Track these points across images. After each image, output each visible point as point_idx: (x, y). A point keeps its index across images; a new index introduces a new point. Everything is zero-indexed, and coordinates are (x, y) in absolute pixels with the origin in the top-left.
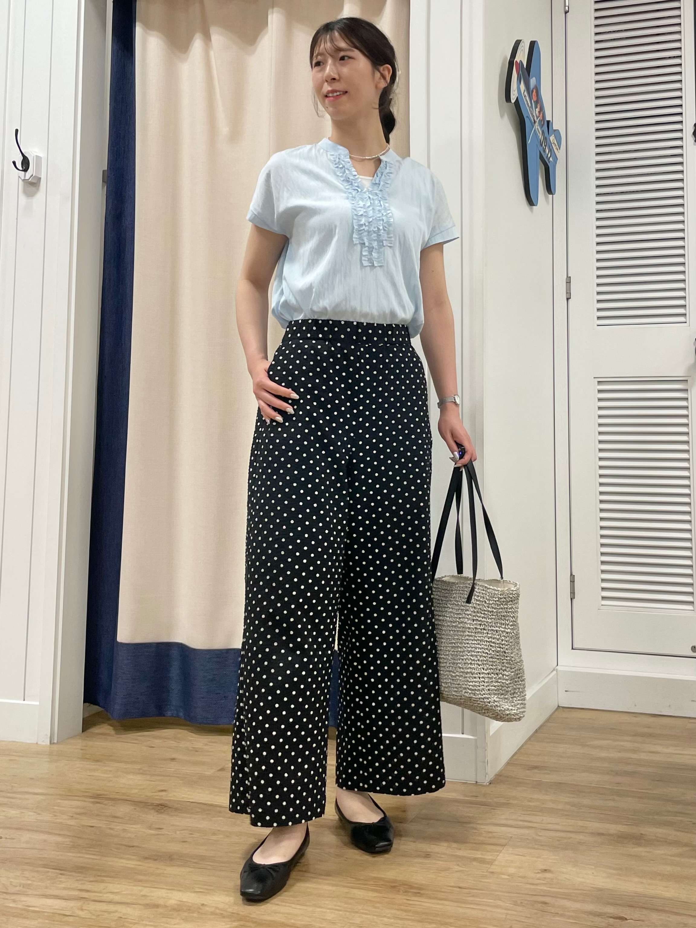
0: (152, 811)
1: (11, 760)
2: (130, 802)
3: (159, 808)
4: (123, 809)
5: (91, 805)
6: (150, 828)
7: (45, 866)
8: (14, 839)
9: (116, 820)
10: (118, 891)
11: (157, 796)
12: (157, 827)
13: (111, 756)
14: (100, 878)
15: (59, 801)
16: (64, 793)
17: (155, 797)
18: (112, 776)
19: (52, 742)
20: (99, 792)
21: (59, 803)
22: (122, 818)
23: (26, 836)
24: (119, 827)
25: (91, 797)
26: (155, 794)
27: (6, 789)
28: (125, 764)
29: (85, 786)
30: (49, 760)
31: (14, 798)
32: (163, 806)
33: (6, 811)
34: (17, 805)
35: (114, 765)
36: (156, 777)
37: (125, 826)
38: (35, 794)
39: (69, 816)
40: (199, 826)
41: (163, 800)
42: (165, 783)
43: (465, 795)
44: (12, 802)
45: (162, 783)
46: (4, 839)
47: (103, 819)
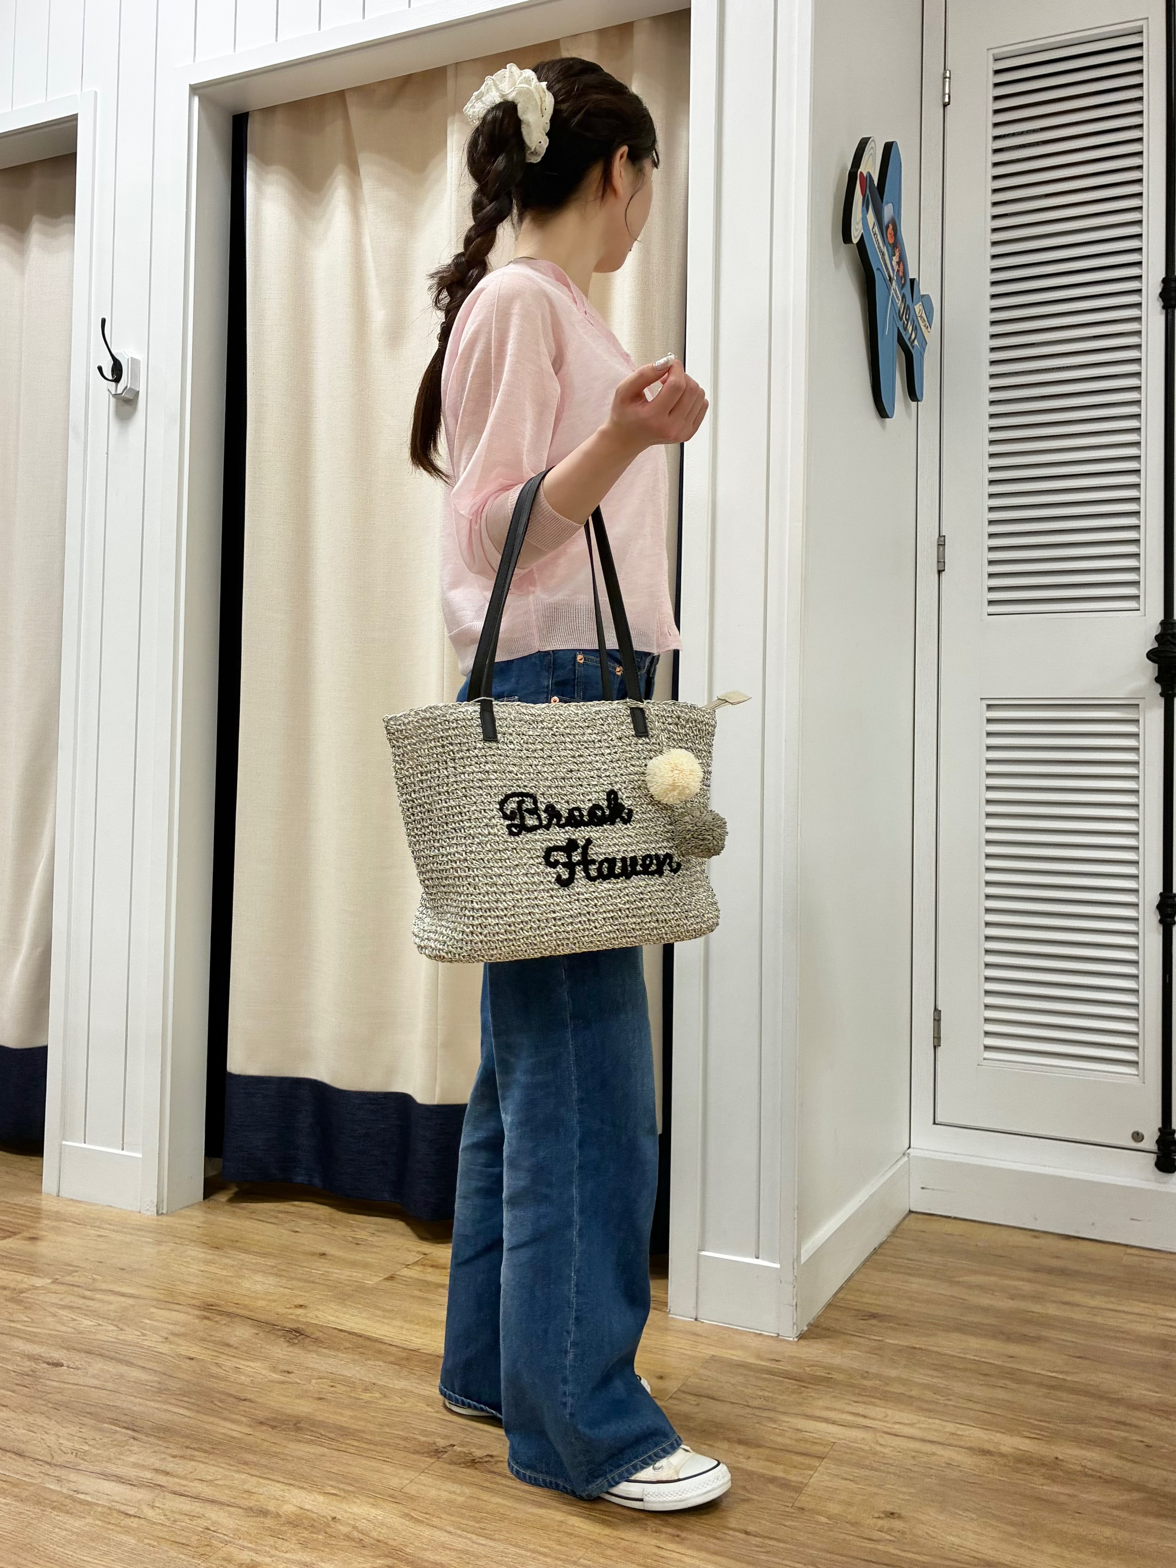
0: (282, 1339)
1: (100, 1236)
2: (250, 1322)
3: (292, 1336)
4: (242, 1333)
5: (197, 1321)
6: (274, 1369)
7: (114, 1422)
8: (77, 1369)
9: (227, 1350)
10: (209, 1478)
11: (291, 1314)
12: (285, 1368)
13: (237, 1241)
14: (189, 1451)
15: (153, 1310)
16: (162, 1297)
17: (290, 1317)
18: (232, 1274)
19: (160, 1212)
20: (210, 1299)
21: (152, 1313)
22: (236, 1348)
23: (98, 1365)
24: (230, 1363)
25: (199, 1308)
26: (290, 1311)
27: (85, 1284)
28: (255, 1257)
29: (193, 1288)
30: (151, 1240)
31: (93, 1299)
32: (298, 1332)
33: (75, 1320)
34: (95, 1311)
35: (240, 1257)
36: (294, 1282)
37: (240, 1364)
38: (123, 1295)
39: (163, 1337)
40: (346, 1373)
41: (299, 1322)
42: (306, 1294)
43: (759, 1357)
44: (88, 1306)
45: (301, 1293)
46: (65, 1368)
47: (211, 1348)
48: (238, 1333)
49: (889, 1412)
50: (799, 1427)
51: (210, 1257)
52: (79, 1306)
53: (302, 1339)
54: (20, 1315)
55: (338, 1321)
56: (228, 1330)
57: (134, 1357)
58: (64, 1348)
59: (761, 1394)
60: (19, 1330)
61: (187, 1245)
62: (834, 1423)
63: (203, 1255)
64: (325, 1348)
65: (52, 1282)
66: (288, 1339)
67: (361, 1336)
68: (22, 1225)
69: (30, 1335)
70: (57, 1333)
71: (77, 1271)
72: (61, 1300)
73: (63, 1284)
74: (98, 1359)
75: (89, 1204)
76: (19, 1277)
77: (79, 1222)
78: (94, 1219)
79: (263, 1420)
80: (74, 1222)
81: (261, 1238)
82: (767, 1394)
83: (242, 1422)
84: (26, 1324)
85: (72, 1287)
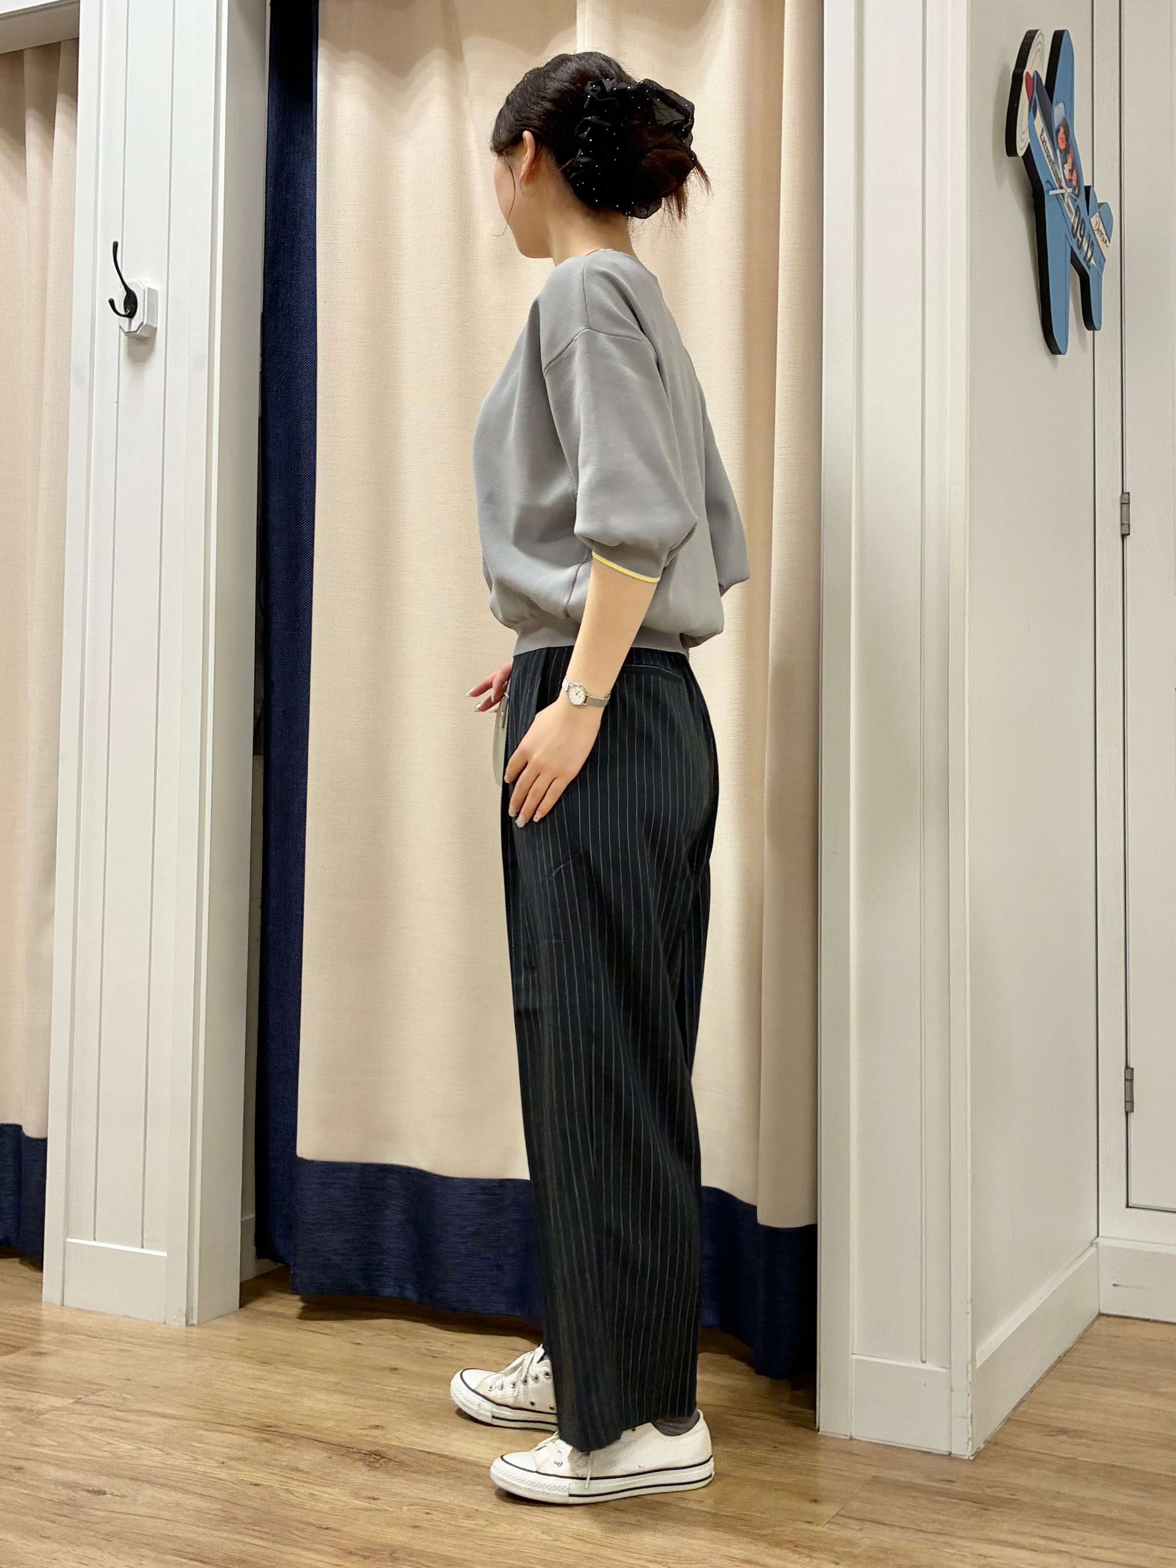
0: (361, 1463)
1: (122, 1350)
2: (321, 1444)
3: (371, 1459)
4: (309, 1457)
5: (256, 1444)
6: (356, 1495)
7: (178, 1553)
8: (124, 1497)
9: (296, 1475)
11: (367, 1435)
12: (370, 1495)
13: (288, 1355)
15: (201, 1432)
16: (209, 1418)
17: (365, 1438)
18: (288, 1392)
19: (190, 1322)
20: (267, 1420)
21: (201, 1435)
22: (307, 1473)
23: (148, 1492)
24: (303, 1490)
25: (255, 1429)
26: (364, 1432)
27: (115, 1403)
28: (312, 1372)
29: (245, 1408)
30: (184, 1355)
31: (128, 1421)
32: (378, 1455)
33: (112, 1444)
34: (132, 1434)
35: (294, 1373)
36: (365, 1401)
37: (313, 1489)
38: (163, 1416)
39: (218, 1461)
40: (441, 1499)
41: (378, 1444)
42: (381, 1413)
43: (929, 1478)
44: (123, 1428)
45: (375, 1413)
46: (110, 1496)
47: (277, 1473)
48: (306, 1457)
49: (1088, 1535)
50: (982, 1552)
51: (258, 1373)
52: (113, 1429)
53: (385, 1462)
54: (44, 1438)
55: (425, 1442)
56: (296, 1453)
57: (189, 1484)
58: (103, 1474)
59: (935, 1516)
60: (46, 1455)
61: (230, 1360)
62: (1023, 1547)
63: (249, 1372)
64: (413, 1472)
65: (75, 1403)
66: (367, 1462)
67: (454, 1459)
68: (26, 1339)
69: (61, 1461)
70: (90, 1458)
71: (101, 1390)
72: (89, 1421)
73: (87, 1404)
74: (145, 1486)
75: (101, 1314)
76: (35, 1397)
77: (93, 1336)
78: (109, 1331)
79: (352, 1550)
80: (87, 1335)
81: (315, 1351)
82: (941, 1517)
83: (328, 1552)
84: (54, 1448)
85: (99, 1408)
